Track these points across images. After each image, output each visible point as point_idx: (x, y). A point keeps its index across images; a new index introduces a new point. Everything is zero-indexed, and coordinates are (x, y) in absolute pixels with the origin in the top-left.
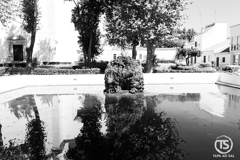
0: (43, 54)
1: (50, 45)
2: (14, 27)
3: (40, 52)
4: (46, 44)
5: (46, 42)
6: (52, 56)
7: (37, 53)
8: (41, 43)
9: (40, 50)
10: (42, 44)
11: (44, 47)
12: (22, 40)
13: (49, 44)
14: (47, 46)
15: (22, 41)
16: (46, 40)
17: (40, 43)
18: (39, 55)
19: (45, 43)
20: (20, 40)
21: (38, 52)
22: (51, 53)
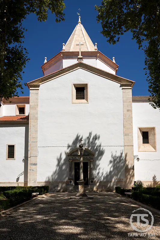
0: (117, 175)
1: (127, 162)
2: (80, 138)
3: (113, 173)
4: (122, 161)
5: (122, 158)
6: (130, 178)
7: (108, 173)
8: (114, 160)
9: (113, 170)
10: (116, 162)
11: (119, 166)
12: (88, 155)
13: (125, 160)
14: (122, 165)
15: (88, 157)
16: (121, 156)
17: (112, 160)
18: (112, 178)
19: (120, 160)
20: (86, 155)
21: (110, 172)
22: (129, 174)
